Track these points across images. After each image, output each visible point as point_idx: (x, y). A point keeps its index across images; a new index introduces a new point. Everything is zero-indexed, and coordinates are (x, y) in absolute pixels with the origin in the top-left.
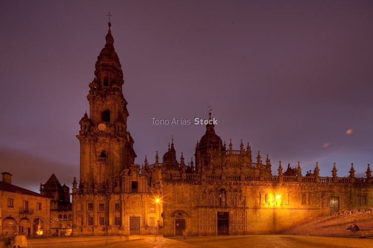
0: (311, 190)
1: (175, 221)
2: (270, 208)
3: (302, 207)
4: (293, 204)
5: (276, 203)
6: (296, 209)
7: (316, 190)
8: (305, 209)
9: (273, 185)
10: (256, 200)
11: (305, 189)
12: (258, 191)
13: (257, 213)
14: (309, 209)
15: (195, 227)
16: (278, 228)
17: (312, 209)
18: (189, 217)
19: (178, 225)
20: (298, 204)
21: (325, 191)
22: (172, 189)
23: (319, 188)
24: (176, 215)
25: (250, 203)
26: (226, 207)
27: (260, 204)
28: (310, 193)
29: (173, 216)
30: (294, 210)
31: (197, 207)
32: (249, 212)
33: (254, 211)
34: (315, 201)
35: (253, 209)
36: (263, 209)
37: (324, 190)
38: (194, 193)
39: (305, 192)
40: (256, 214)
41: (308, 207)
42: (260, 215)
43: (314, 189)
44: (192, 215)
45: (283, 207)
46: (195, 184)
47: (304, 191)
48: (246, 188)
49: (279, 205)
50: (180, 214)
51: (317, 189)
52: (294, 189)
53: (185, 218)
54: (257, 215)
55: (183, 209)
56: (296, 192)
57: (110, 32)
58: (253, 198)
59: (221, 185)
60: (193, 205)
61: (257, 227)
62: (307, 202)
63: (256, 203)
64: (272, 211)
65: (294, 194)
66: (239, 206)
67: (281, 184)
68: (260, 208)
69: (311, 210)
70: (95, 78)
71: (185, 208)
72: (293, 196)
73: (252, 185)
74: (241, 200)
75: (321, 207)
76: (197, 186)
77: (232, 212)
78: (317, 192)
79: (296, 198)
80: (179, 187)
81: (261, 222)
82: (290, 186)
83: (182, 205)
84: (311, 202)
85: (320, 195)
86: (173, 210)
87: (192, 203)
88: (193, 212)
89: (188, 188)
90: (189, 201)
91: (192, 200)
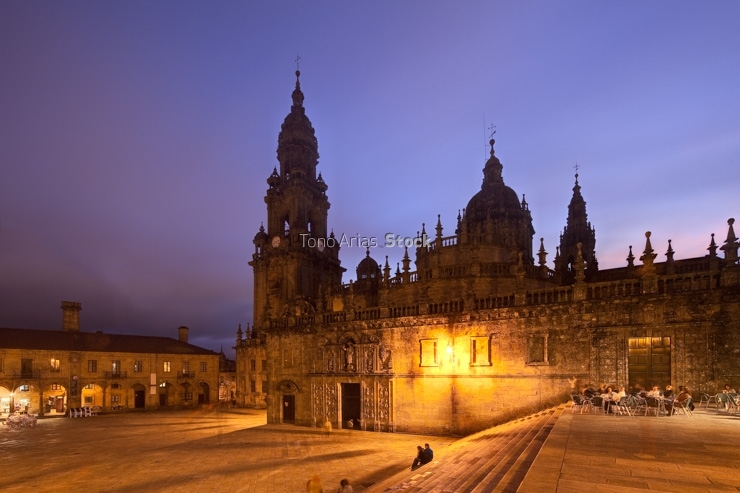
0: (560, 323)
1: (282, 397)
2: (444, 376)
3: (530, 370)
4: (502, 365)
5: (459, 363)
6: (510, 377)
7: (576, 323)
8: (539, 377)
9: (449, 322)
10: (413, 358)
11: (539, 324)
12: (416, 337)
13: (415, 385)
14: (552, 377)
15: (308, 410)
16: (462, 424)
17: (562, 377)
18: (300, 391)
19: (286, 404)
20: (519, 365)
21: (608, 325)
22: (277, 344)
23: (587, 317)
24: (282, 387)
25: (399, 365)
26: (355, 374)
27: (420, 366)
28: (552, 333)
29: (278, 389)
30: (507, 380)
31: (310, 375)
32: (398, 385)
33: (408, 382)
34: (573, 356)
35: (407, 377)
36: (428, 376)
37: (604, 320)
38: (306, 349)
39: (538, 332)
40: (412, 387)
41: (547, 370)
42: (422, 391)
43: (568, 319)
44: (304, 388)
45: (475, 372)
46: (307, 333)
47: (534, 329)
48: (392, 332)
49: (464, 368)
50: (289, 386)
51: (580, 318)
52: (504, 326)
53: (294, 393)
54: (417, 390)
55: (292, 378)
56: (511, 334)
57: (298, 84)
58: (406, 353)
59: (346, 331)
60: (304, 371)
61: (415, 417)
62: (546, 359)
63: (412, 363)
64: (448, 381)
65: (506, 338)
66: (379, 371)
67: (468, 318)
68: (420, 375)
69: (558, 381)
71: (295, 375)
72: (504, 343)
73: (403, 325)
74: (381, 358)
75: (593, 372)
76: (310, 336)
77: (364, 385)
78: (579, 327)
79: (510, 351)
80: (287, 341)
81: (424, 407)
82: (494, 319)
83: (291, 371)
84: (559, 357)
85: (591, 336)
86: (280, 379)
87: (304, 367)
88: (304, 382)
89: (298, 341)
90: (300, 364)
91: (303, 361)
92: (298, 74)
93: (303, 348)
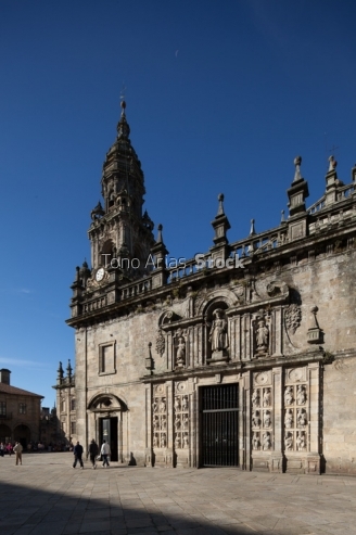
15: (140, 439)
88: (133, 393)
89: (123, 329)
90: (127, 364)
91: (130, 360)
93: (131, 339)
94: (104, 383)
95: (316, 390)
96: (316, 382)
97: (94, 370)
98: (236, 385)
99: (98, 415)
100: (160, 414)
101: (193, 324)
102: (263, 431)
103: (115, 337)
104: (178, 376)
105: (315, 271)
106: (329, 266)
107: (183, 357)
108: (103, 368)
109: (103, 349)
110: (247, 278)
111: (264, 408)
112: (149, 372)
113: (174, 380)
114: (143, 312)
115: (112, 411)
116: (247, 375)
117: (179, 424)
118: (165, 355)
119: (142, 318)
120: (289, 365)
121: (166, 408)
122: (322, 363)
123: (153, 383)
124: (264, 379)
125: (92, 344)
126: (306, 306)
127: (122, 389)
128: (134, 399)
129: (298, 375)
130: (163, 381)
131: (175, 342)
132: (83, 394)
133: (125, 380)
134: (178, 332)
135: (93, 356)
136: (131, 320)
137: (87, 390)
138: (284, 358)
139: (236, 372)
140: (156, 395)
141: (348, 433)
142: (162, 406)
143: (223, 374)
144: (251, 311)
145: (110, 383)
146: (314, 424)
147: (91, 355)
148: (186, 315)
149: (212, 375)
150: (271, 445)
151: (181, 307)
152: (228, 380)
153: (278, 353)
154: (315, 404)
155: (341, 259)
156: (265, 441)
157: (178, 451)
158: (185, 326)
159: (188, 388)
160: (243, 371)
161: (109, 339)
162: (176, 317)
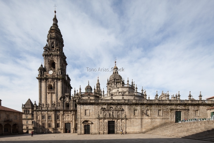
1: (84, 126)
2: (139, 118)
3: (158, 117)
4: (153, 116)
8: (160, 119)
11: (160, 107)
13: (132, 121)
15: (96, 129)
16: (144, 130)
17: (164, 119)
19: (86, 128)
28: (163, 109)
29: (83, 123)
30: (153, 119)
43: (166, 107)
49: (144, 117)
56: (155, 109)
57: (55, 16)
62: (161, 115)
70: (47, 44)
72: (153, 111)
74: (122, 114)
75: (170, 118)
78: (168, 109)
79: (155, 113)
80: (87, 107)
84: (164, 115)
85: (170, 111)
86: (83, 120)
89: (91, 107)
90: (92, 114)
91: (93, 114)
92: (55, 12)
93: (94, 110)
94: (86, 118)
95: (125, 123)
96: (125, 122)
97: (83, 114)
98: (115, 121)
99: (85, 124)
100: (101, 125)
101: (107, 110)
102: (119, 128)
103: (89, 109)
104: (105, 118)
105: (125, 107)
106: (127, 107)
107: (105, 115)
108: (85, 114)
109: (86, 110)
110: (116, 105)
111: (119, 125)
112: (98, 117)
113: (104, 119)
114: (97, 105)
115: (89, 124)
116: (116, 120)
117: (105, 127)
118: (102, 114)
119: (96, 106)
120: (122, 119)
121: (102, 124)
122: (126, 119)
123: (99, 119)
124: (119, 121)
125: (82, 109)
126: (124, 112)
127: (91, 119)
128: (94, 122)
129: (123, 121)
130: (102, 119)
131: (104, 112)
132: (80, 119)
133: (92, 118)
134: (104, 111)
135: (83, 111)
136: (93, 106)
137: (81, 119)
138: (121, 118)
139: (115, 119)
140: (100, 121)
141: (129, 128)
142: (101, 123)
143: (113, 119)
144: (117, 110)
145: (88, 118)
146: (125, 127)
147: (82, 111)
148: (106, 108)
149: (111, 119)
150: (120, 130)
151: (105, 107)
152: (113, 120)
153: (121, 117)
154: (125, 125)
155: (128, 106)
156: (119, 130)
157: (104, 131)
158: (106, 110)
159: (106, 121)
160: (116, 119)
161: (88, 109)
162: (104, 108)
